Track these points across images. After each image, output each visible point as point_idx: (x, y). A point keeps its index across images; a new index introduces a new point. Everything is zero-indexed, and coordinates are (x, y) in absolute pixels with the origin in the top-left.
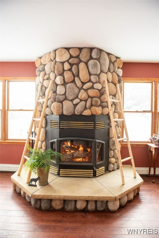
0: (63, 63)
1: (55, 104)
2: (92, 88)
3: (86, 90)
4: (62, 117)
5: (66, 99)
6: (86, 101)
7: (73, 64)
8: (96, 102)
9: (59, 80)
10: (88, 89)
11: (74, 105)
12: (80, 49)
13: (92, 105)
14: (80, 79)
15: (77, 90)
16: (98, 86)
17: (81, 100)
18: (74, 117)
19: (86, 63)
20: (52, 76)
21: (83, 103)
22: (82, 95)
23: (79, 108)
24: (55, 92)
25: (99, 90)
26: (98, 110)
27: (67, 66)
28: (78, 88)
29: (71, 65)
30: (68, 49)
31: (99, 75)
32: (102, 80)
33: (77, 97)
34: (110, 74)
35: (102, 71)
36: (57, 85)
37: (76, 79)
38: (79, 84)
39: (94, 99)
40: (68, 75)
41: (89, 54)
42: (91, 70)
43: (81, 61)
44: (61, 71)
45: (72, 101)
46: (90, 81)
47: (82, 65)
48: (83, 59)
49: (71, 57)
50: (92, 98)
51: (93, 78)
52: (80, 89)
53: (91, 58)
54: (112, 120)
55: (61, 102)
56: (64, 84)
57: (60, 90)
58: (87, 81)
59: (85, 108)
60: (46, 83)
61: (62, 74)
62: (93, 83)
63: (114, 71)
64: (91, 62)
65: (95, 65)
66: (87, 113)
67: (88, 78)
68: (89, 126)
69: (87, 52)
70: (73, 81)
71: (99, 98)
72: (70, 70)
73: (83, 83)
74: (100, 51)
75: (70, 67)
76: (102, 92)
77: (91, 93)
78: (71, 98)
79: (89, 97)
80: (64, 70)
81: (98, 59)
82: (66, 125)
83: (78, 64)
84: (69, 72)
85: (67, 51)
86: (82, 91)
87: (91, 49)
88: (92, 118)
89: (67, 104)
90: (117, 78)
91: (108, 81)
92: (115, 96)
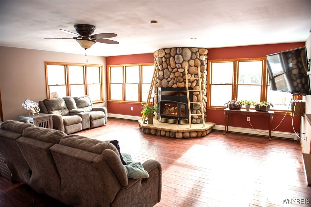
0: (162, 58)
2: (177, 71)
3: (174, 73)
4: (163, 89)
5: (164, 78)
6: (174, 79)
7: (167, 58)
8: (179, 80)
9: (160, 68)
10: (175, 72)
11: (168, 81)
12: (171, 49)
13: (177, 82)
14: (171, 67)
15: (169, 73)
16: (181, 70)
17: (171, 79)
18: (168, 89)
19: (174, 57)
20: (158, 65)
21: (172, 80)
22: (172, 76)
23: (170, 83)
25: (182, 73)
26: (182, 85)
27: (164, 60)
28: (170, 72)
29: (166, 59)
30: (164, 49)
31: (181, 64)
32: (183, 66)
33: (169, 77)
35: (184, 61)
36: (160, 70)
37: (169, 66)
38: (170, 69)
39: (178, 78)
40: (164, 65)
41: (175, 52)
42: (176, 61)
43: (171, 56)
44: (161, 63)
45: (167, 79)
46: (176, 67)
47: (171, 58)
48: (172, 55)
49: (166, 54)
50: (177, 77)
51: (178, 66)
52: (171, 72)
53: (176, 54)
55: (162, 80)
56: (163, 70)
57: (161, 73)
58: (174, 68)
59: (174, 84)
61: (161, 64)
62: (178, 69)
63: (197, 58)
64: (176, 56)
65: (178, 58)
66: (174, 86)
67: (175, 66)
68: (176, 94)
69: (174, 51)
70: (167, 68)
71: (182, 77)
72: (165, 61)
73: (173, 69)
74: (183, 48)
75: (165, 60)
76: (184, 74)
77: (176, 74)
78: (166, 78)
79: (175, 77)
80: (162, 62)
81: (181, 54)
82: (165, 93)
83: (169, 58)
84: (165, 63)
85: (164, 50)
86: (172, 73)
87: (176, 48)
88: (178, 89)
89: (164, 81)
90: (199, 63)
91: (190, 66)
92: (197, 74)
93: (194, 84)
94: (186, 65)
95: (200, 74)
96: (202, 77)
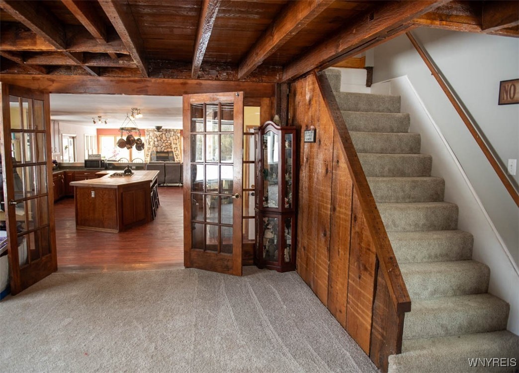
1: (154, 148)
2: (167, 142)
3: (165, 143)
4: (157, 152)
5: (158, 146)
6: (165, 147)
8: (169, 147)
9: (156, 140)
11: (161, 148)
13: (167, 148)
16: (169, 142)
17: (163, 147)
18: (161, 152)
19: (165, 134)
20: (153, 138)
22: (164, 145)
23: (163, 149)
24: (154, 143)
26: (170, 150)
31: (169, 138)
33: (162, 145)
34: (174, 137)
35: (171, 136)
38: (163, 141)
40: (159, 138)
42: (166, 136)
47: (163, 135)
50: (167, 146)
51: (167, 139)
52: (163, 143)
53: (167, 132)
54: (174, 153)
56: (158, 141)
57: (156, 143)
58: (165, 140)
59: (165, 149)
60: (150, 140)
61: (157, 138)
64: (166, 134)
65: (168, 135)
66: (166, 151)
68: (166, 155)
70: (161, 140)
72: (159, 136)
74: (169, 130)
76: (171, 144)
77: (167, 144)
78: (160, 146)
80: (157, 136)
81: (169, 133)
82: (158, 155)
88: (168, 152)
89: (159, 148)
90: (177, 137)
91: (173, 139)
92: (176, 144)
93: (176, 149)
94: (171, 138)
95: (178, 144)
96: (180, 145)
